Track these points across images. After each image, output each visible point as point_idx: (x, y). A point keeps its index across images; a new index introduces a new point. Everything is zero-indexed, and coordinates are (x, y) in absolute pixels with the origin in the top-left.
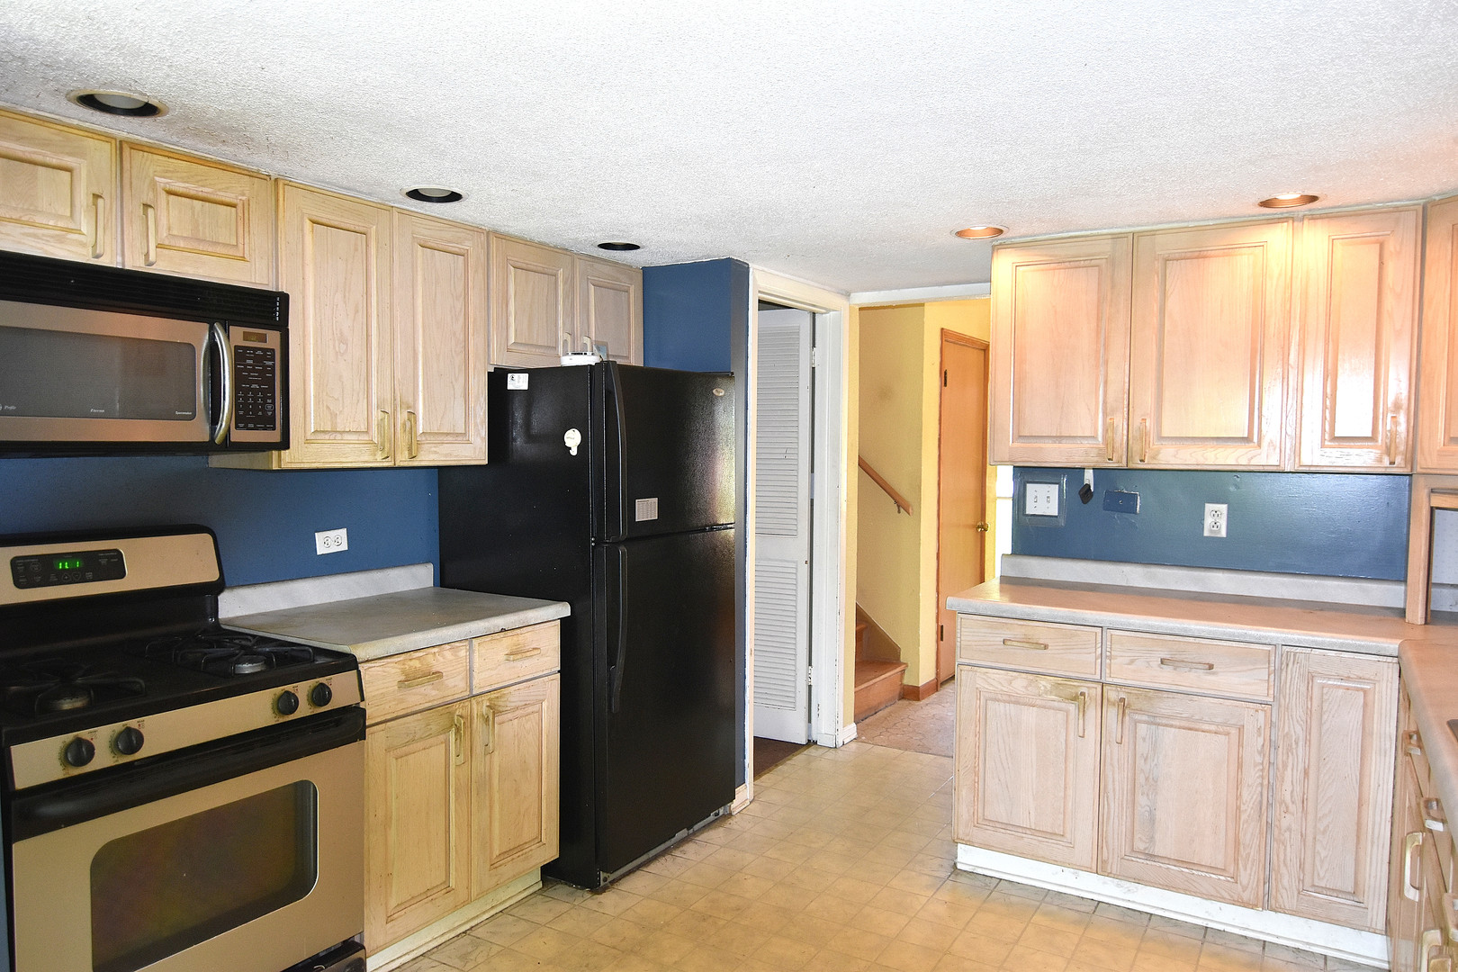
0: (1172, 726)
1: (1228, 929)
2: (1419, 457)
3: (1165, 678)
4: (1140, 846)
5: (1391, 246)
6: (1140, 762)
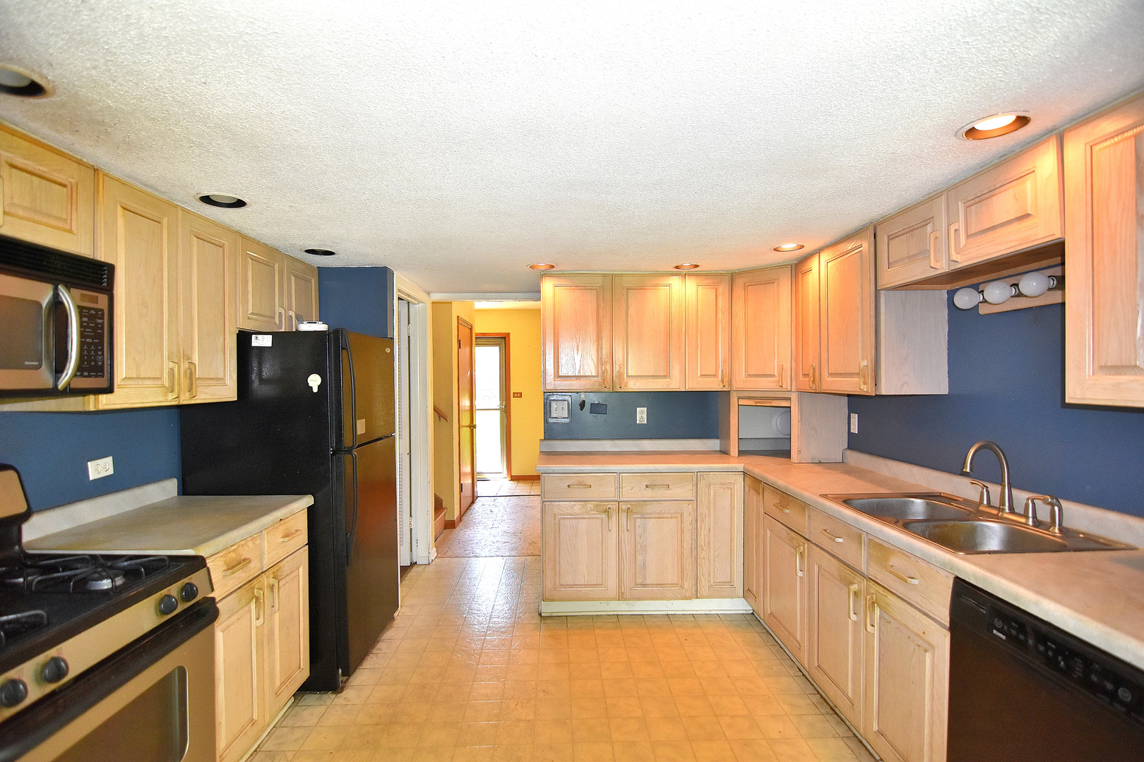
0: (651, 518)
1: (677, 613)
2: (734, 383)
3: (648, 494)
4: (639, 581)
5: (720, 291)
6: (638, 538)
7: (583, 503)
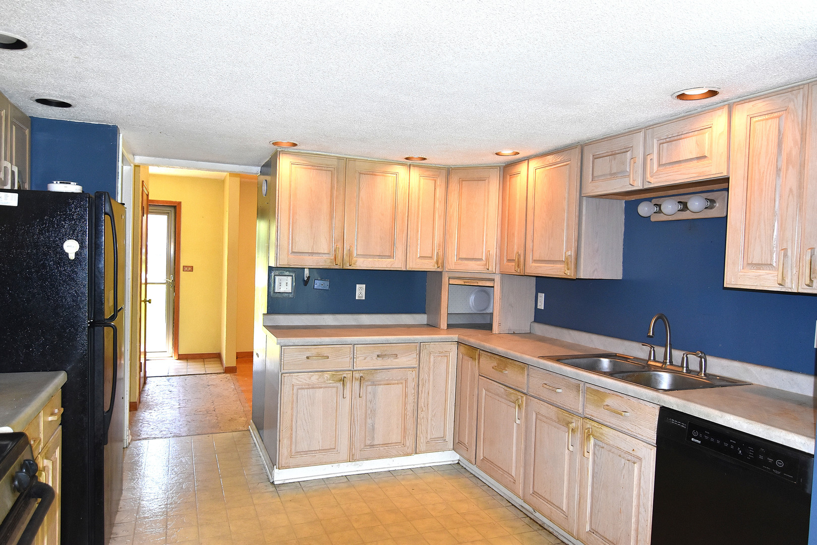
0: (381, 385)
1: (397, 468)
2: (446, 265)
3: (379, 363)
4: (368, 442)
5: (438, 182)
6: (368, 404)
7: (320, 373)
